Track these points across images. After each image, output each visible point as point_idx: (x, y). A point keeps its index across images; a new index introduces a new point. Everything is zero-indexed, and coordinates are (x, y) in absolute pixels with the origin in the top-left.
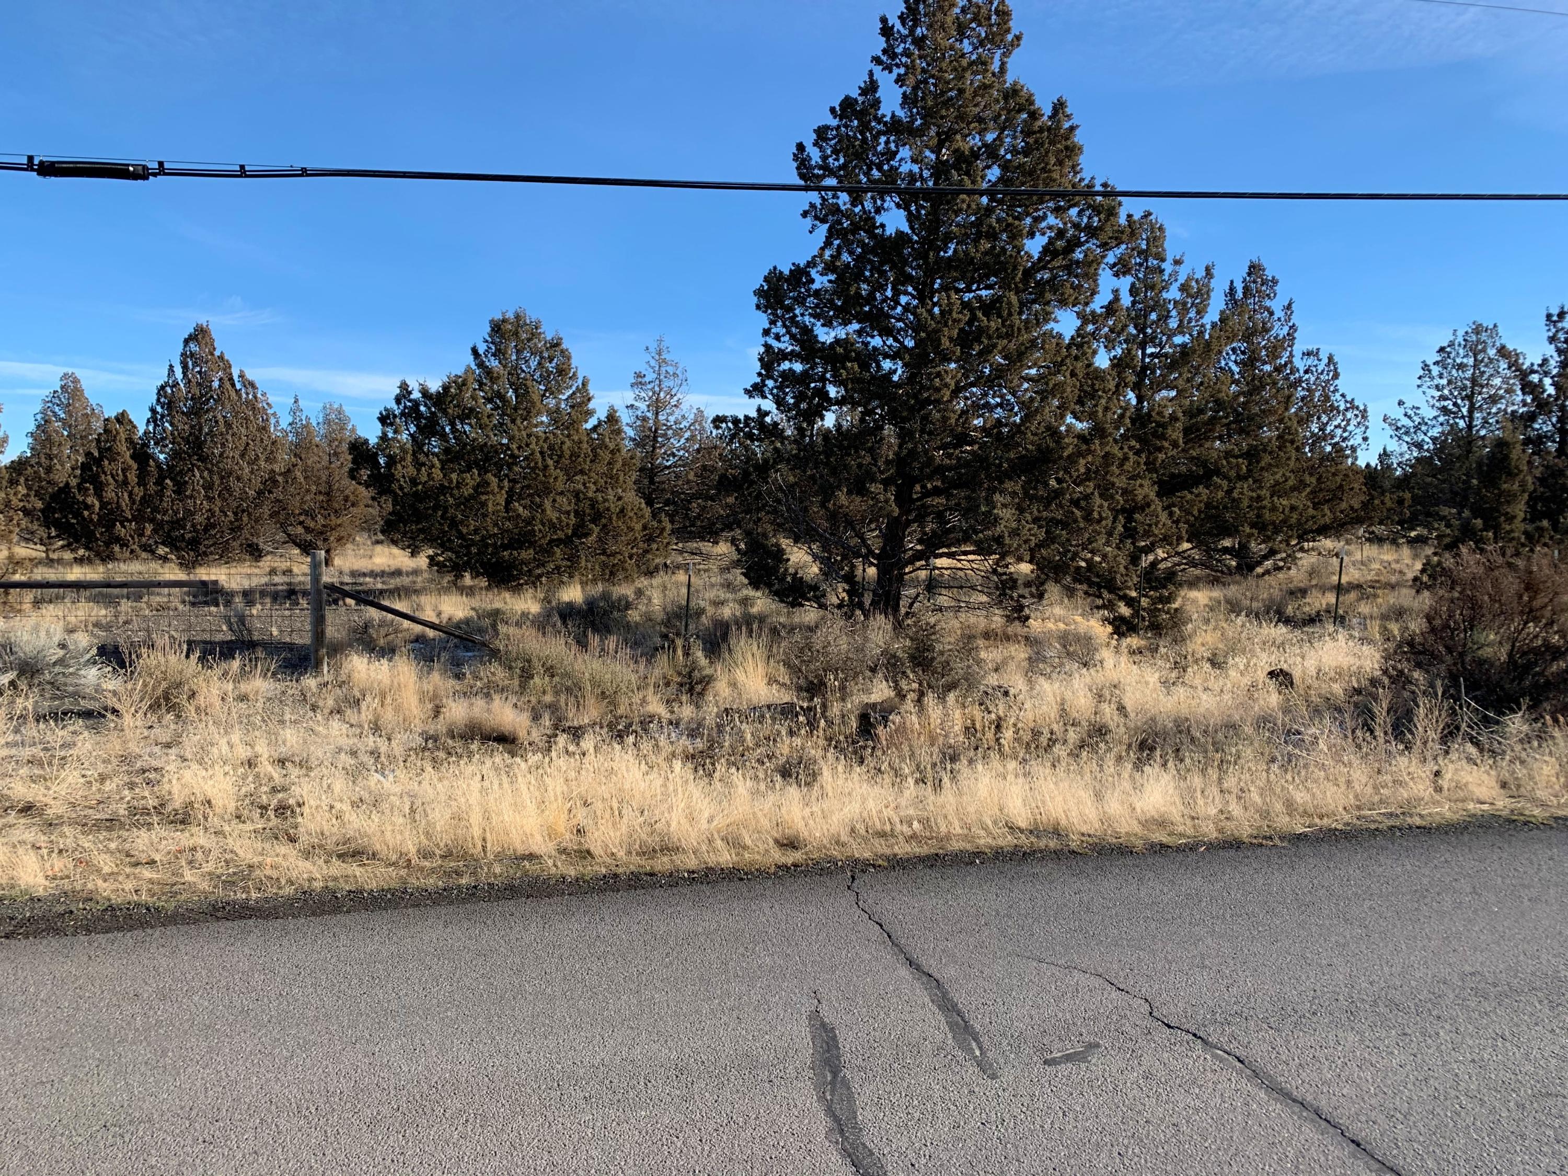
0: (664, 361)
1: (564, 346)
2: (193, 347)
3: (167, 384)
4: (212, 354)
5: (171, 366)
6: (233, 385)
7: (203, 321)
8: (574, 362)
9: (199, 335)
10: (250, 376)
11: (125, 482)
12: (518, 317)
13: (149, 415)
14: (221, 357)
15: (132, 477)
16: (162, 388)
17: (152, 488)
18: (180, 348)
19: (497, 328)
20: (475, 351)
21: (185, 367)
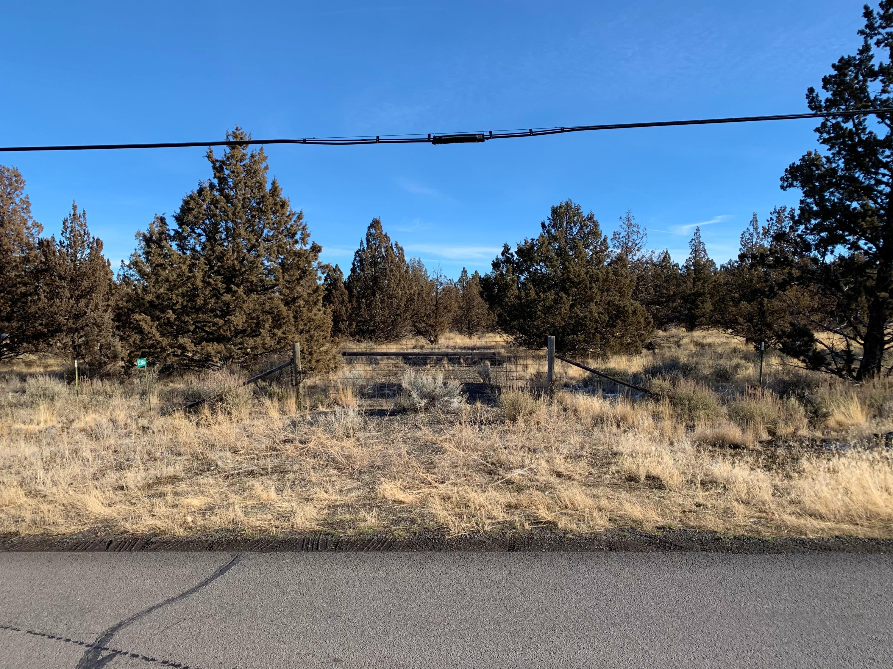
0: (631, 224)
1: (595, 219)
2: (373, 231)
3: (360, 250)
4: (381, 234)
5: (362, 241)
6: (393, 250)
7: (376, 217)
8: (601, 228)
9: (375, 224)
10: (400, 245)
11: (343, 301)
12: (567, 204)
13: (352, 266)
14: (386, 235)
15: (346, 299)
16: (357, 252)
17: (355, 304)
18: (366, 231)
19: (555, 212)
20: (543, 225)
21: (368, 241)
